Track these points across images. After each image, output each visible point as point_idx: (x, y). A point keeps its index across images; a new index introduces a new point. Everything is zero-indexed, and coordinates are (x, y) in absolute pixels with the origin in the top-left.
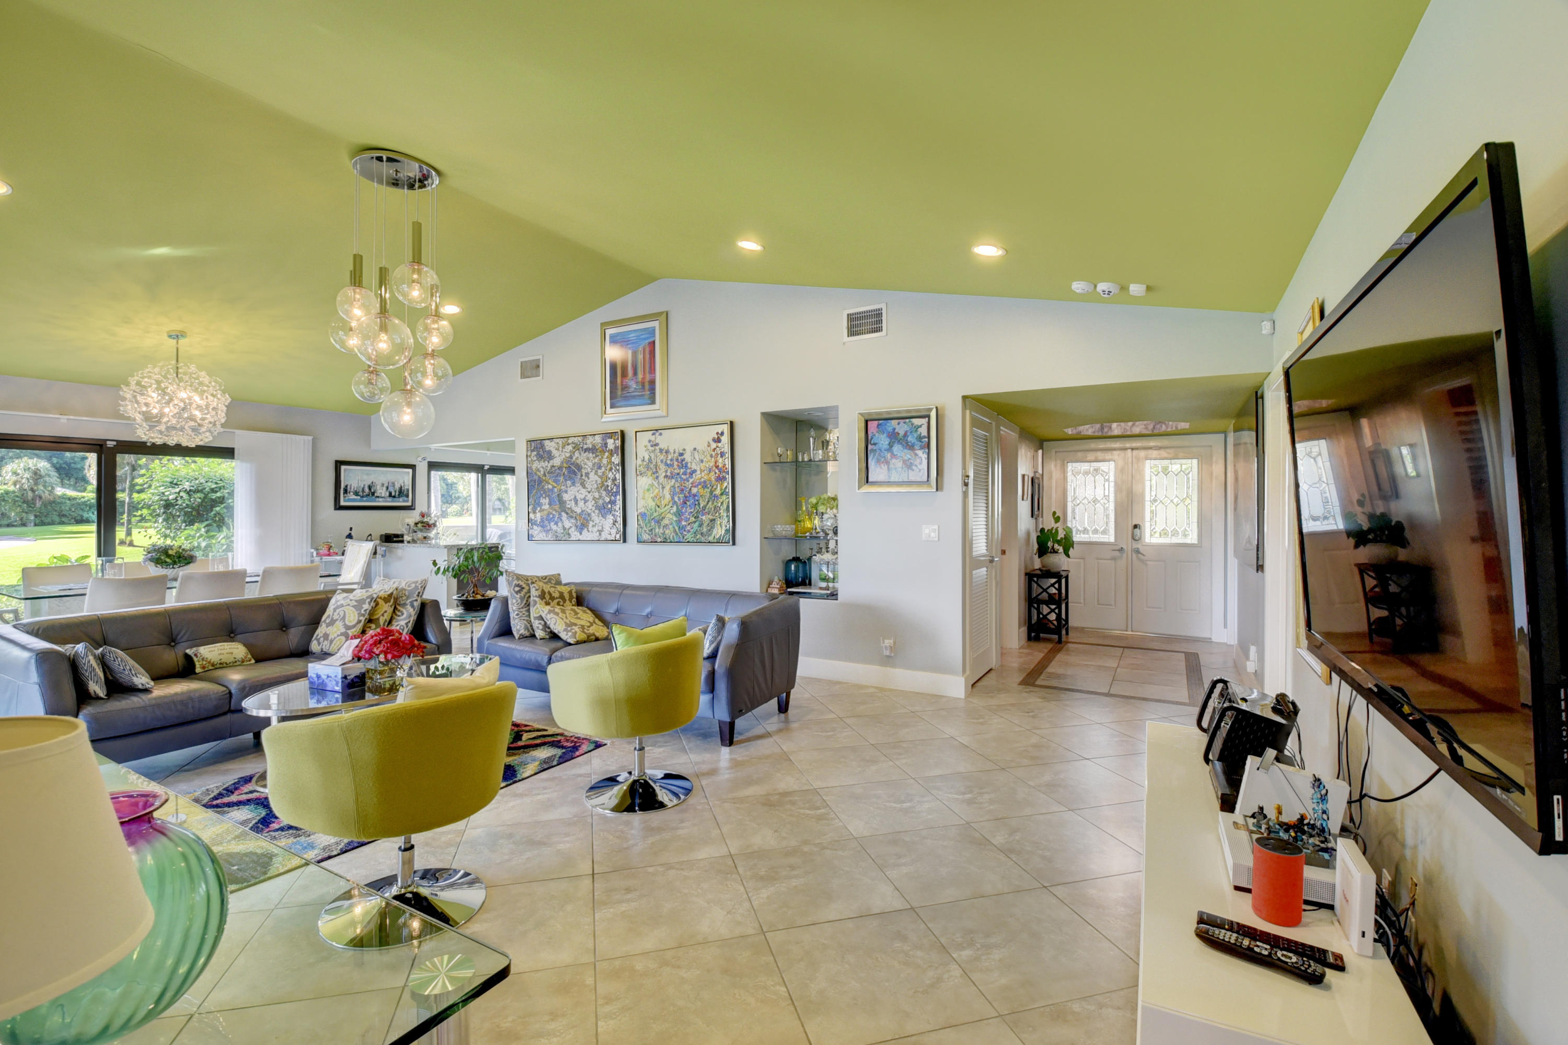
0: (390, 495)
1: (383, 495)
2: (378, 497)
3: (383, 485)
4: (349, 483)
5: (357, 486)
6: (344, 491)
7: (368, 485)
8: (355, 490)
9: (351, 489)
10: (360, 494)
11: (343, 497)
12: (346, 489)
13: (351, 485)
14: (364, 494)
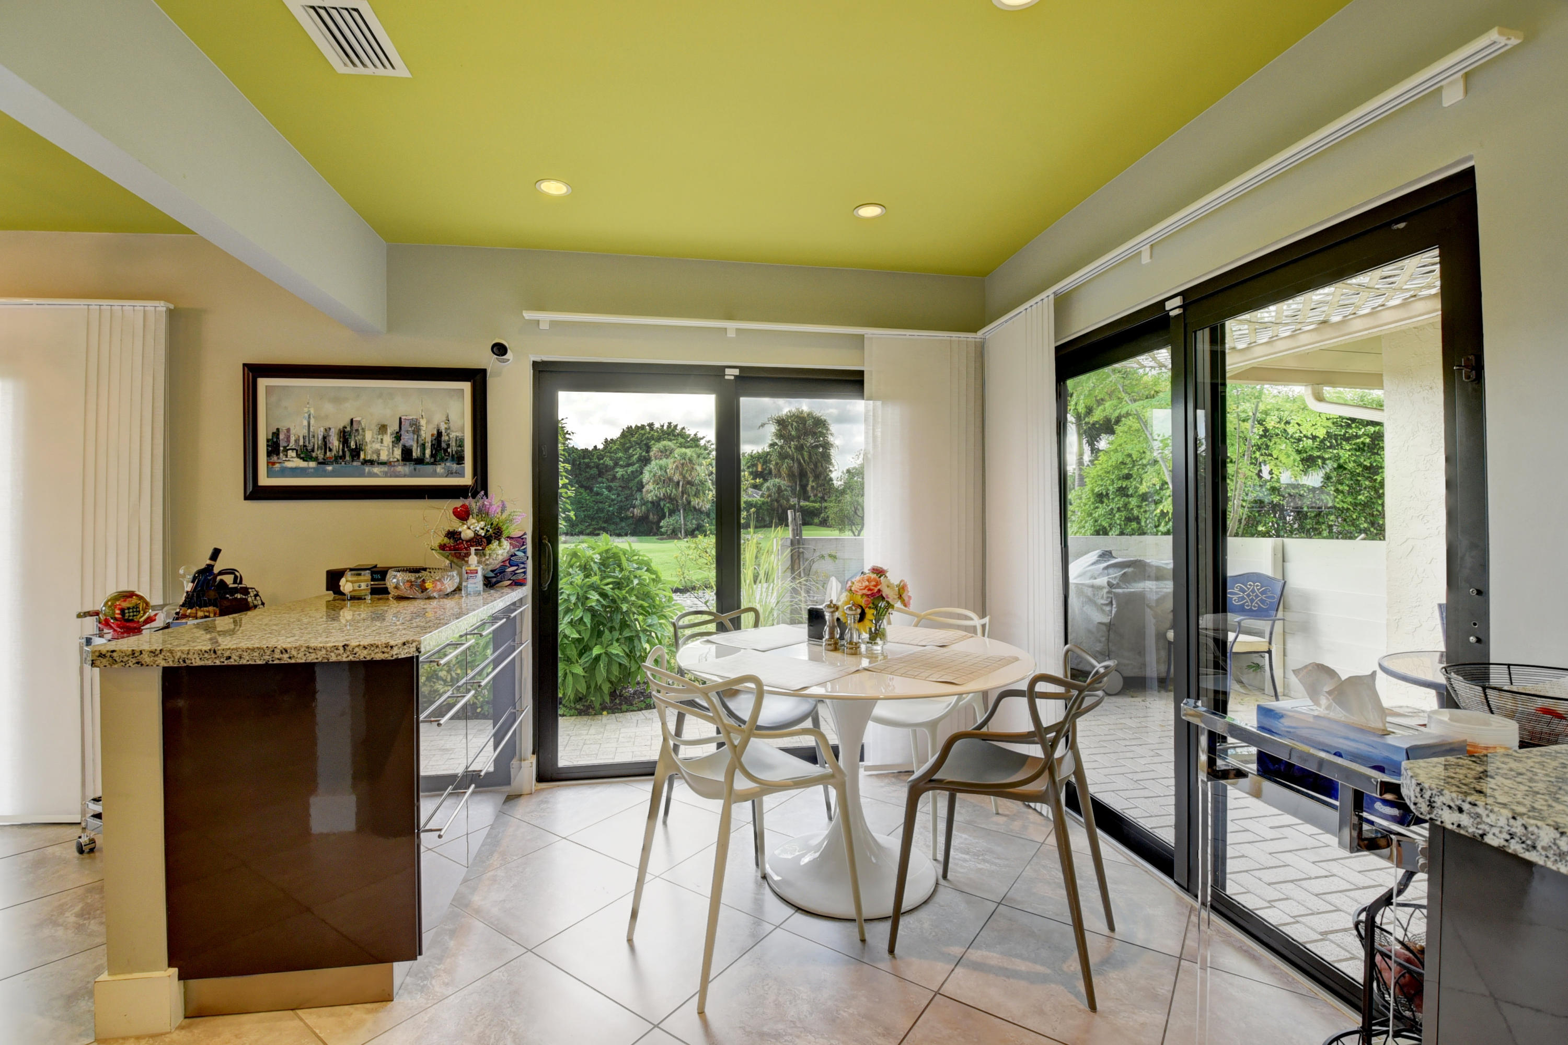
0: (407, 454)
1: (384, 457)
2: (371, 462)
3: (383, 428)
4: (283, 426)
5: (305, 431)
6: (268, 446)
7: (340, 429)
8: (301, 443)
9: (288, 439)
10: (314, 455)
11: (268, 463)
12: (275, 440)
13: (288, 430)
14: (328, 453)
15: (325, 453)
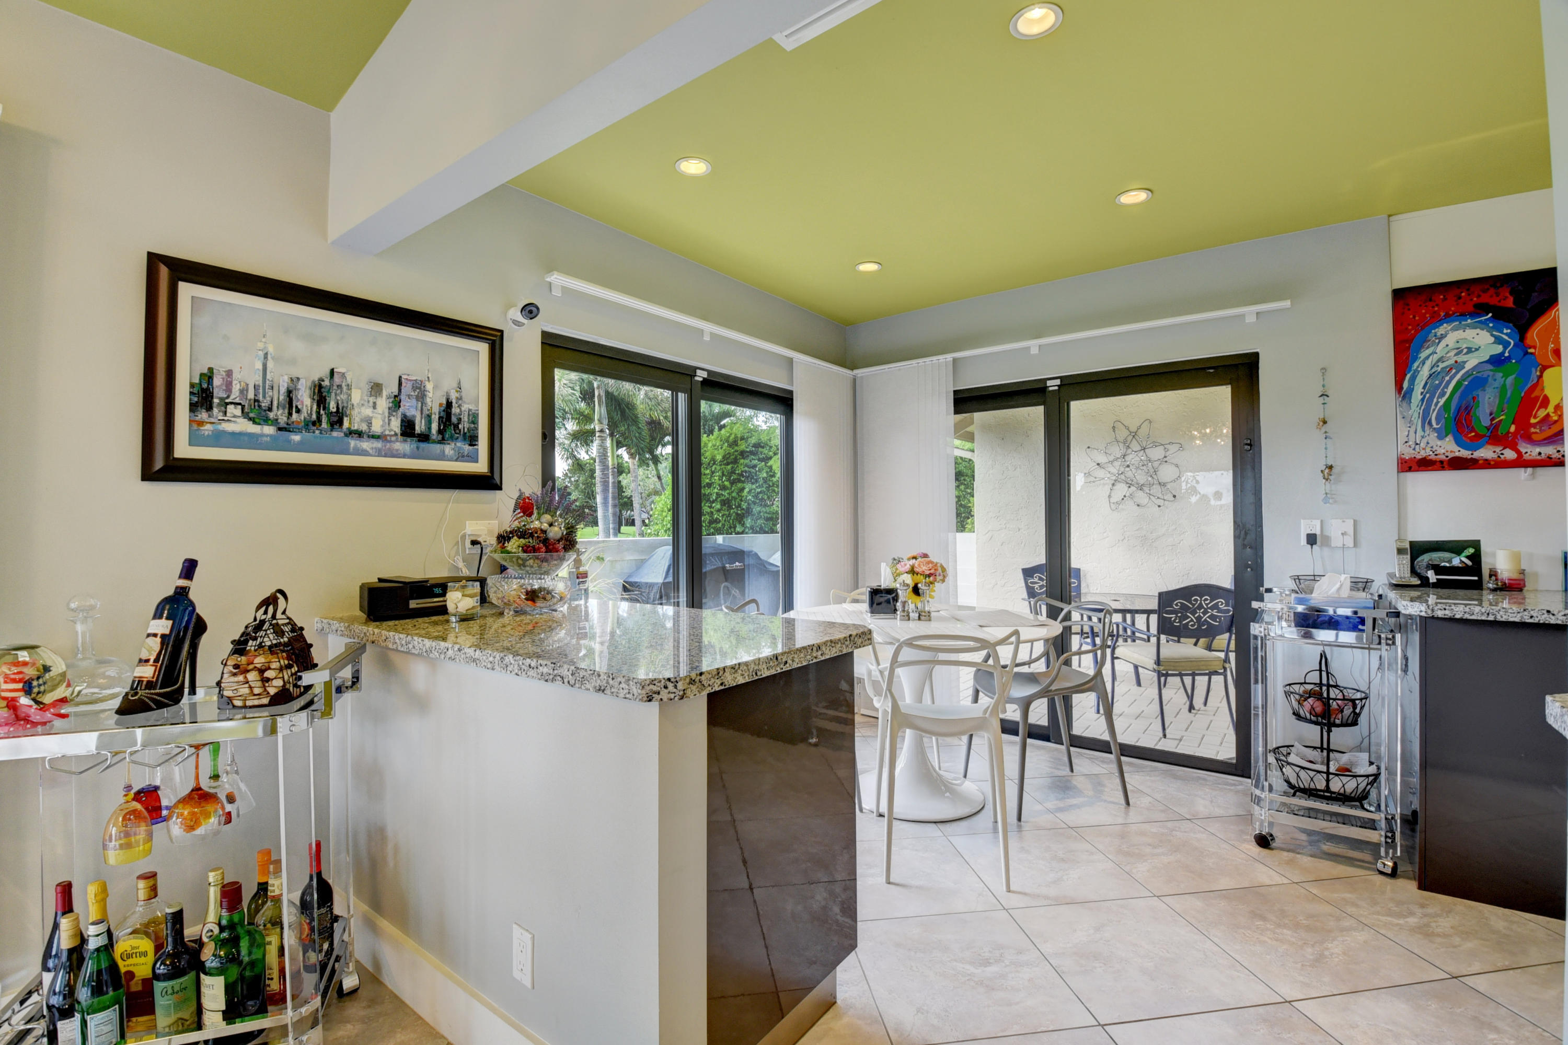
0: (408, 428)
1: (377, 428)
2: (359, 434)
3: (376, 388)
4: (220, 365)
5: (258, 379)
6: (191, 393)
7: (313, 382)
8: (251, 395)
9: (228, 386)
10: (272, 415)
11: (191, 421)
12: (205, 386)
13: (229, 373)
14: (295, 416)
15: (290, 414)
